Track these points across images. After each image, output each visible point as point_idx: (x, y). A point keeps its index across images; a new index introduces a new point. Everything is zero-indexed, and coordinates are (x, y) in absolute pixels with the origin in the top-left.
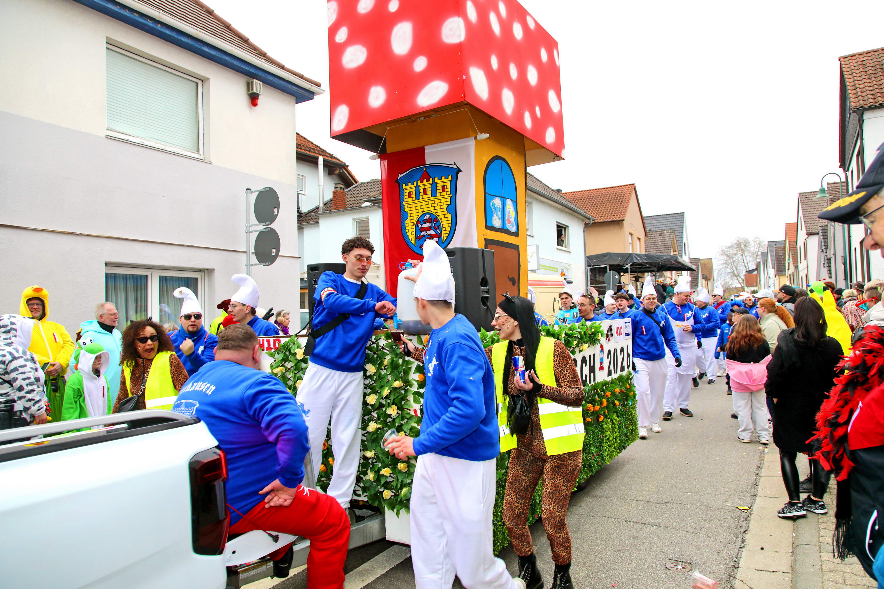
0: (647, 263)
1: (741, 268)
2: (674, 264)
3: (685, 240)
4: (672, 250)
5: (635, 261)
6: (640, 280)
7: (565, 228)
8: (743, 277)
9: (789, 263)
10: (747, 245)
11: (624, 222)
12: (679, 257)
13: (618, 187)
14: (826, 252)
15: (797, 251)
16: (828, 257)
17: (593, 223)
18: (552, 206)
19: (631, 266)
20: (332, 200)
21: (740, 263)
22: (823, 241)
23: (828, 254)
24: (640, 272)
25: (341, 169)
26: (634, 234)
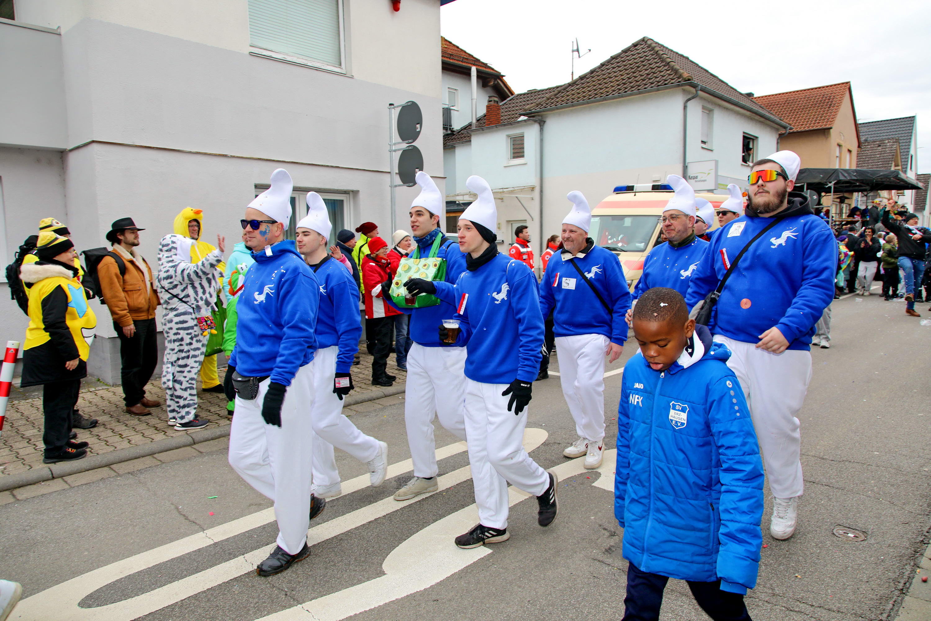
0: (857, 180)
2: (894, 181)
3: (912, 152)
4: (893, 164)
5: (841, 178)
6: (846, 201)
7: (753, 140)
11: (831, 130)
12: (900, 172)
13: (827, 87)
17: (790, 133)
18: (737, 113)
19: (835, 184)
20: (485, 116)
24: (846, 192)
25: (495, 80)
26: (843, 145)
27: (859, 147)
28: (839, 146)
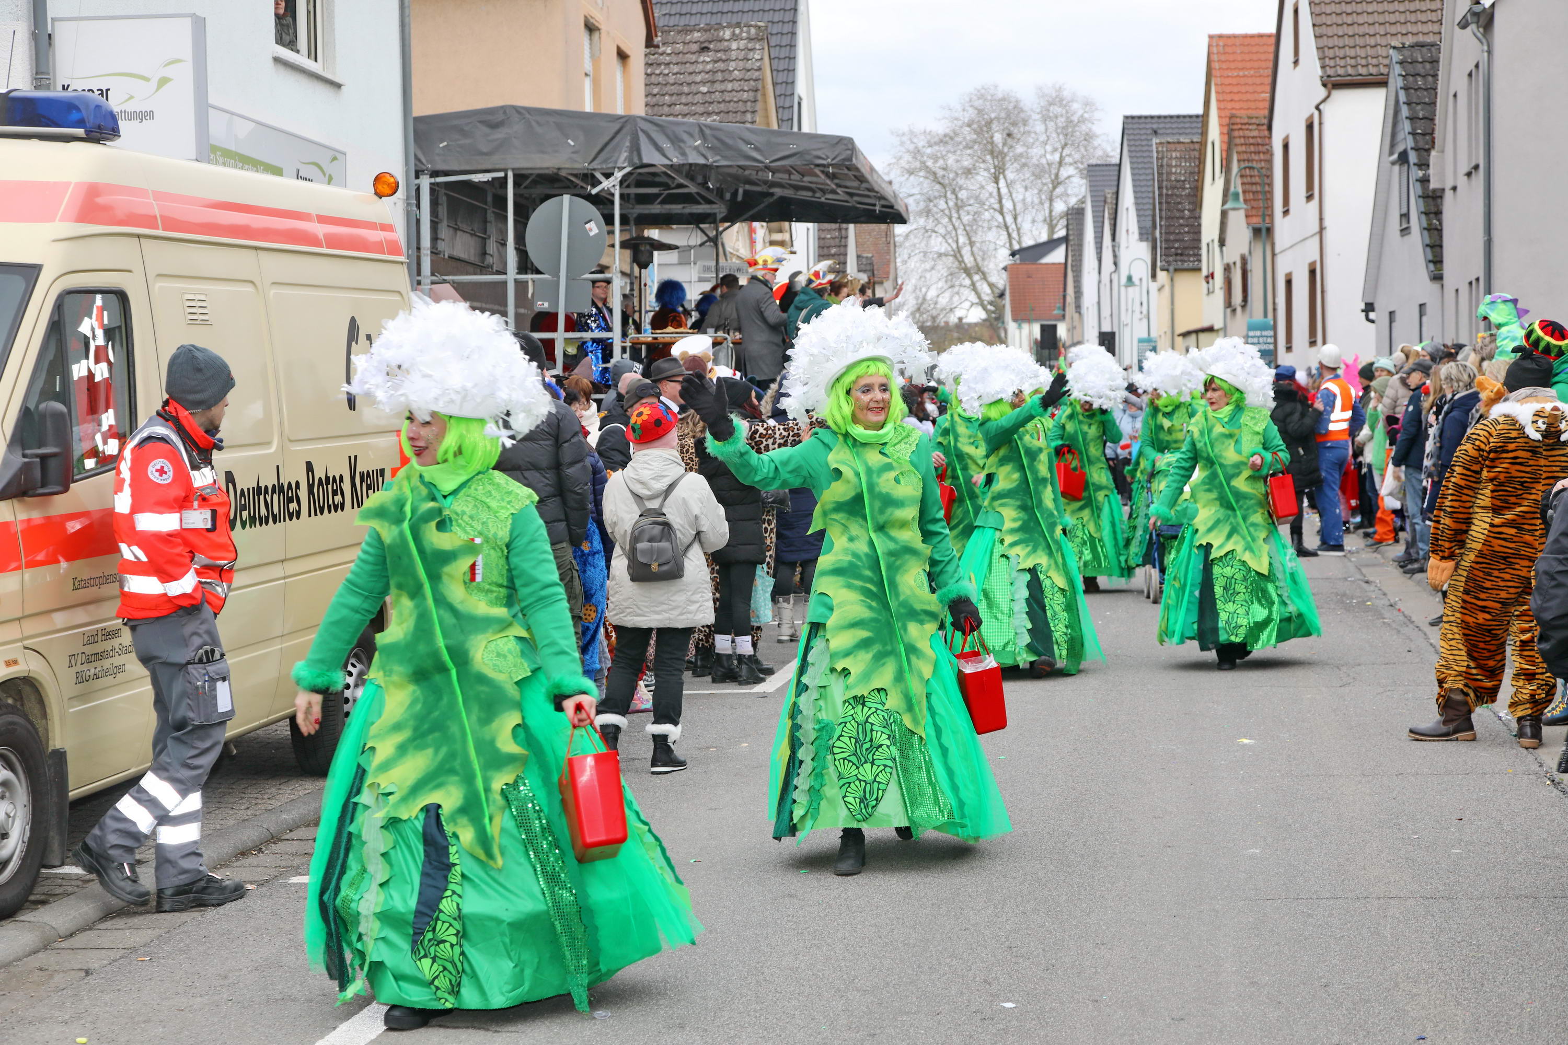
1: (991, 236)
3: (801, 85)
5: (650, 156)
8: (1001, 280)
9: (1224, 214)
10: (1015, 131)
14: (1423, 165)
15: (1270, 162)
16: (1433, 185)
19: (625, 181)
21: (987, 215)
22: (1405, 111)
23: (1431, 171)
26: (603, 27)
27: (649, 42)
28: (591, 28)
